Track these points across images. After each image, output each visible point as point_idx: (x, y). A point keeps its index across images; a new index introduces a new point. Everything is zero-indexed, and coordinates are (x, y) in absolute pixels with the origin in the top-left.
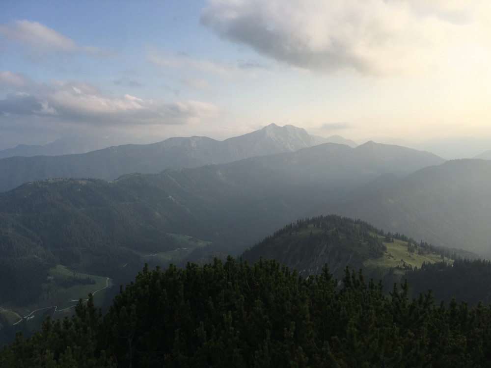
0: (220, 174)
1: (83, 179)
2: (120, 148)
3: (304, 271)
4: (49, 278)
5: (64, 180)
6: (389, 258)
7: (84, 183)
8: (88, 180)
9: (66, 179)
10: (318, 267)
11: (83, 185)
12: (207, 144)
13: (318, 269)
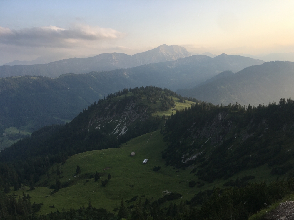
0: (125, 74)
1: (35, 76)
2: (69, 60)
3: (117, 121)
4: (4, 134)
5: (21, 77)
6: (172, 111)
7: (35, 78)
8: (38, 77)
9: (24, 76)
10: (126, 118)
11: (34, 80)
12: (123, 56)
13: (125, 119)
